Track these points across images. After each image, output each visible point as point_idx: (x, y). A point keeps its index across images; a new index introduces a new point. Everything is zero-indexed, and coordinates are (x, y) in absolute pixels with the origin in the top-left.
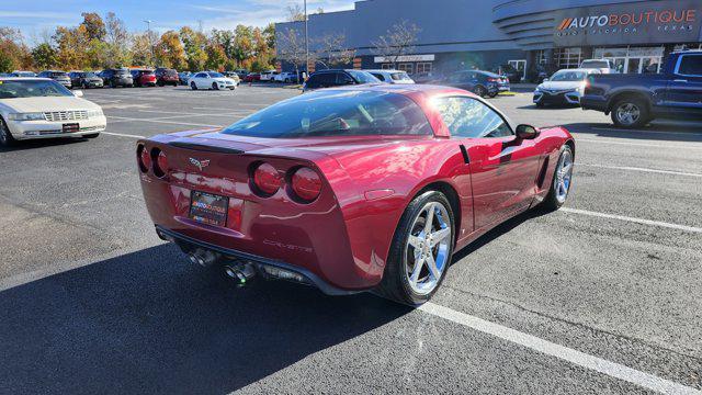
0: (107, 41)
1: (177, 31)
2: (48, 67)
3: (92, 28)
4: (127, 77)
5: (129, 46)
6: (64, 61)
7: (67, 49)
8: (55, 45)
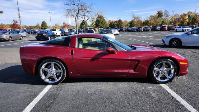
0: (163, 18)
1: (186, 13)
2: (146, 26)
3: (160, 15)
4: (158, 28)
5: (169, 19)
6: (150, 24)
7: (152, 21)
8: (149, 20)
